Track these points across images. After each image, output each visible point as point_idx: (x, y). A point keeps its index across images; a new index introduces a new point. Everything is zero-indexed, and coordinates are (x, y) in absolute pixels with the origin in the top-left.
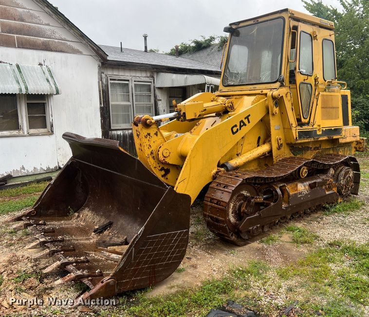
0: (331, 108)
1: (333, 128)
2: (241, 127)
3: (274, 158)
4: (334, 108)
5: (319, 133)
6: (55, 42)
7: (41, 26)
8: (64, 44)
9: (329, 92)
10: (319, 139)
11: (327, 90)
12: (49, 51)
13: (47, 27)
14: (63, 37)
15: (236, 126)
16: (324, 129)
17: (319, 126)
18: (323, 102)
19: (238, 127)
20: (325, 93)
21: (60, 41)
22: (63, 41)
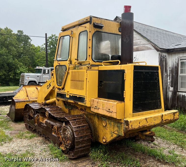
0: (78, 81)
1: (78, 96)
2: (50, 86)
3: (57, 105)
4: (80, 81)
5: (68, 96)
6: (141, 46)
7: (137, 41)
8: (144, 46)
9: (78, 69)
10: (68, 101)
11: (77, 68)
12: (138, 51)
13: (138, 41)
14: (144, 43)
15: (48, 86)
16: (71, 95)
17: (68, 92)
18: (72, 76)
19: (49, 86)
20: (74, 71)
21: (143, 45)
22: (144, 45)
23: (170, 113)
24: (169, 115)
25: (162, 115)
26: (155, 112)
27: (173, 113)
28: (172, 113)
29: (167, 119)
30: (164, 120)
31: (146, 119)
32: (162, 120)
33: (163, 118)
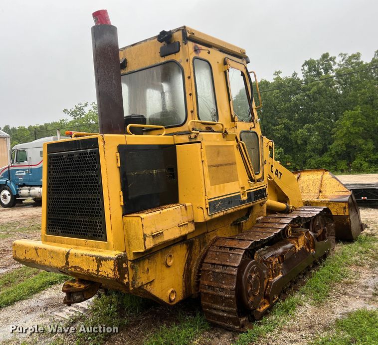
23: (89, 255)
24: (84, 259)
25: (68, 254)
26: (86, 245)
27: (97, 257)
28: (93, 256)
29: (80, 265)
30: (70, 266)
31: (36, 249)
32: (67, 263)
33: (69, 260)
